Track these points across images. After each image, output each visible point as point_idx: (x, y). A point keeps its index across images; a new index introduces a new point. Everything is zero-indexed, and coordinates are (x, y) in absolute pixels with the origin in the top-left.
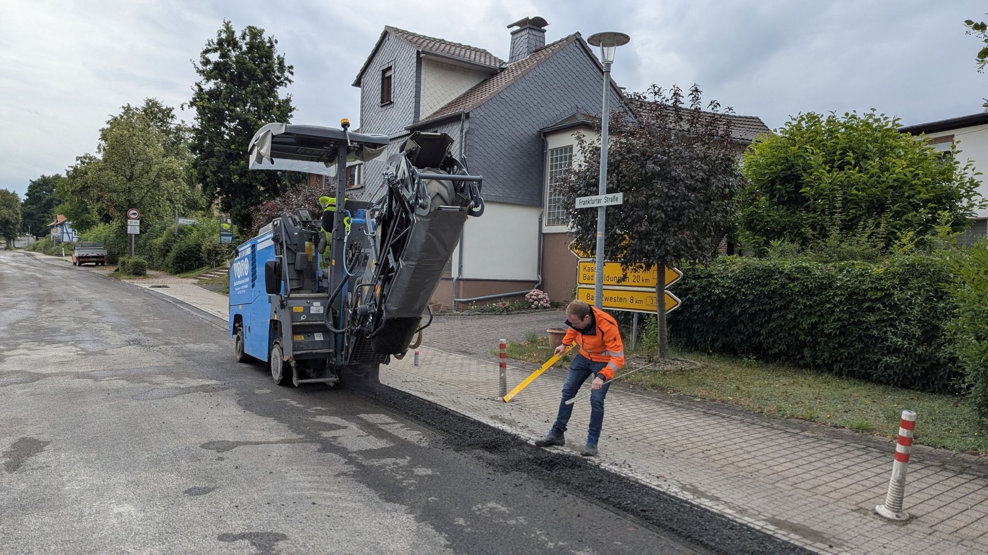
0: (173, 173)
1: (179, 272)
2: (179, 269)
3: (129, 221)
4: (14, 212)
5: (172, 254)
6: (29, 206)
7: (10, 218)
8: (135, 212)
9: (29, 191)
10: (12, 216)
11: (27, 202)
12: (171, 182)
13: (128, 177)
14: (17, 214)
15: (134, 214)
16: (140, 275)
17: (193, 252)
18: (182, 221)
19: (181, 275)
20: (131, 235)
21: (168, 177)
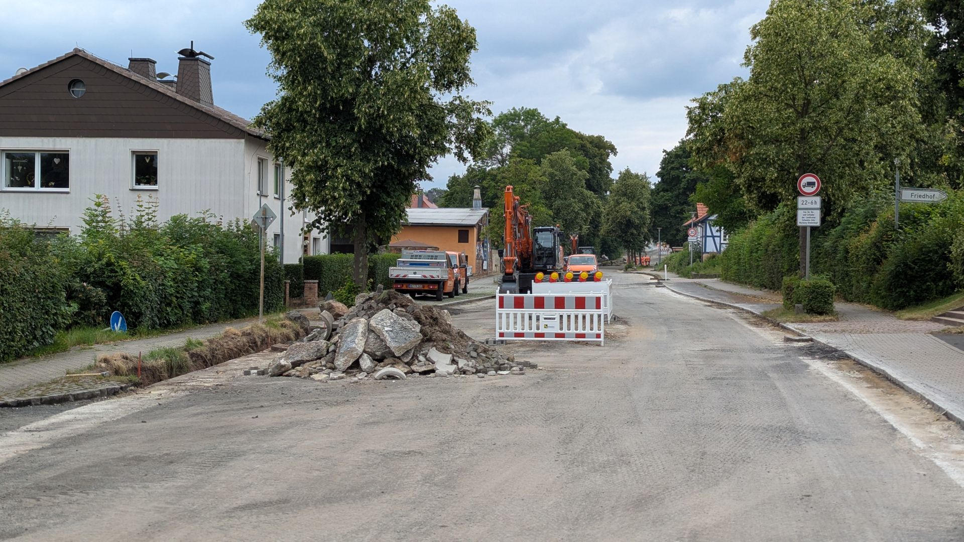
0: (889, 88)
1: (901, 307)
2: (902, 300)
3: (800, 199)
4: (638, 207)
5: (888, 267)
6: (662, 193)
7: (633, 216)
8: (813, 180)
9: (662, 168)
10: (636, 213)
11: (660, 188)
12: (887, 110)
13: (800, 109)
14: (643, 209)
15: (810, 184)
16: (821, 314)
17: (931, 261)
18: (909, 195)
19: (907, 314)
20: (805, 228)
21: (880, 99)
